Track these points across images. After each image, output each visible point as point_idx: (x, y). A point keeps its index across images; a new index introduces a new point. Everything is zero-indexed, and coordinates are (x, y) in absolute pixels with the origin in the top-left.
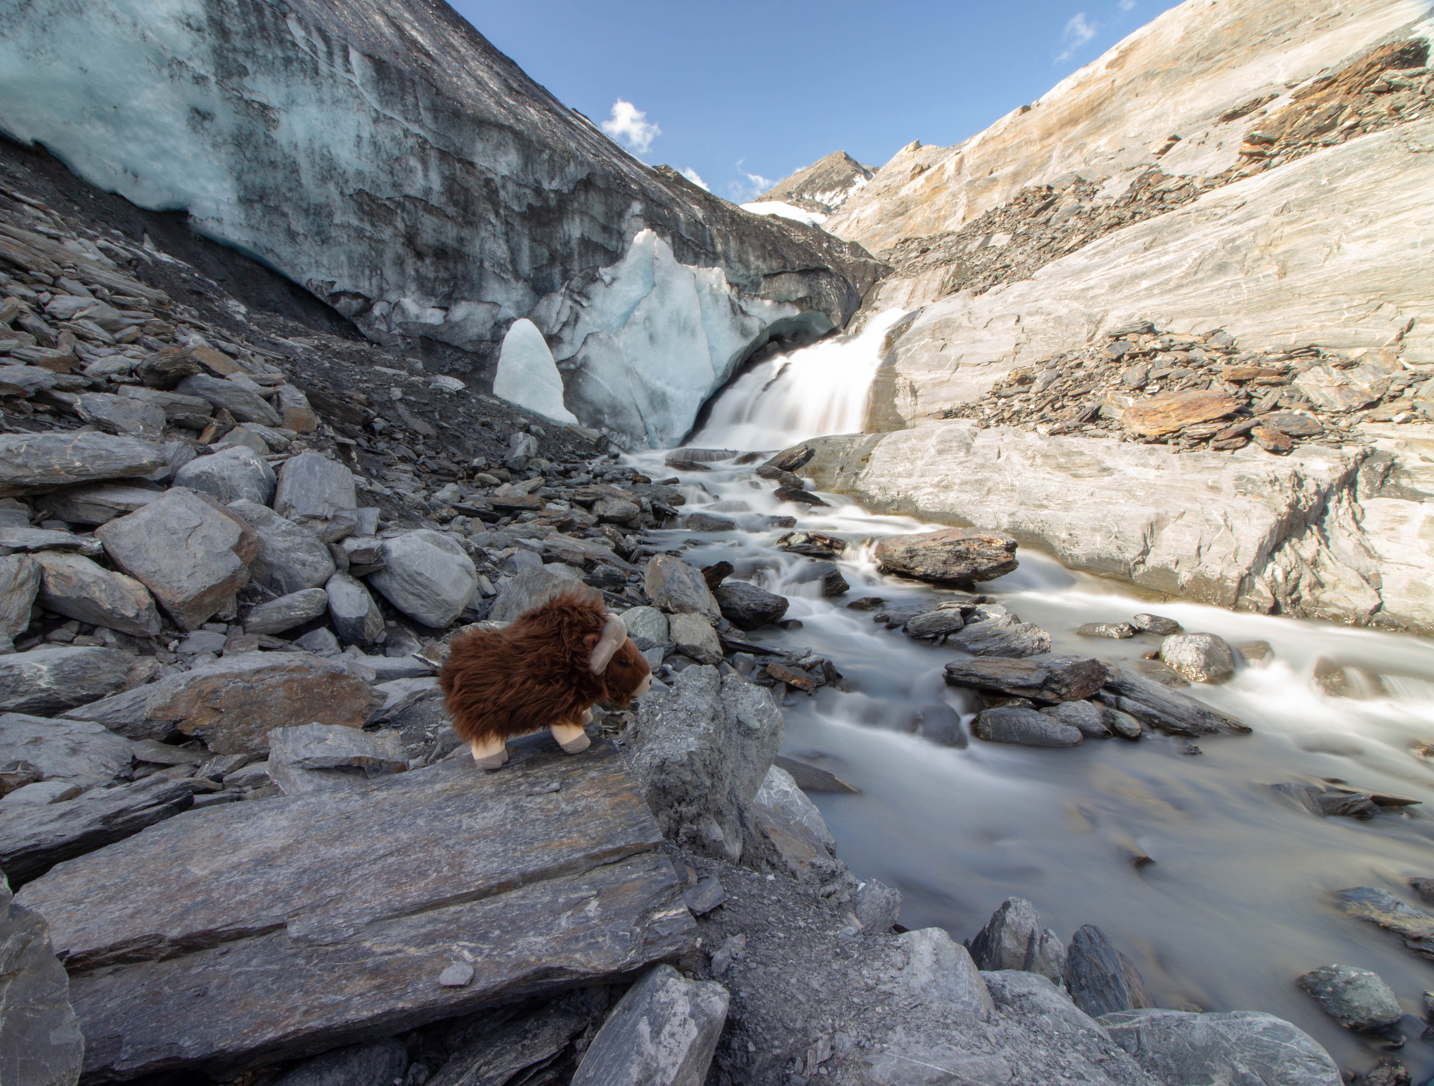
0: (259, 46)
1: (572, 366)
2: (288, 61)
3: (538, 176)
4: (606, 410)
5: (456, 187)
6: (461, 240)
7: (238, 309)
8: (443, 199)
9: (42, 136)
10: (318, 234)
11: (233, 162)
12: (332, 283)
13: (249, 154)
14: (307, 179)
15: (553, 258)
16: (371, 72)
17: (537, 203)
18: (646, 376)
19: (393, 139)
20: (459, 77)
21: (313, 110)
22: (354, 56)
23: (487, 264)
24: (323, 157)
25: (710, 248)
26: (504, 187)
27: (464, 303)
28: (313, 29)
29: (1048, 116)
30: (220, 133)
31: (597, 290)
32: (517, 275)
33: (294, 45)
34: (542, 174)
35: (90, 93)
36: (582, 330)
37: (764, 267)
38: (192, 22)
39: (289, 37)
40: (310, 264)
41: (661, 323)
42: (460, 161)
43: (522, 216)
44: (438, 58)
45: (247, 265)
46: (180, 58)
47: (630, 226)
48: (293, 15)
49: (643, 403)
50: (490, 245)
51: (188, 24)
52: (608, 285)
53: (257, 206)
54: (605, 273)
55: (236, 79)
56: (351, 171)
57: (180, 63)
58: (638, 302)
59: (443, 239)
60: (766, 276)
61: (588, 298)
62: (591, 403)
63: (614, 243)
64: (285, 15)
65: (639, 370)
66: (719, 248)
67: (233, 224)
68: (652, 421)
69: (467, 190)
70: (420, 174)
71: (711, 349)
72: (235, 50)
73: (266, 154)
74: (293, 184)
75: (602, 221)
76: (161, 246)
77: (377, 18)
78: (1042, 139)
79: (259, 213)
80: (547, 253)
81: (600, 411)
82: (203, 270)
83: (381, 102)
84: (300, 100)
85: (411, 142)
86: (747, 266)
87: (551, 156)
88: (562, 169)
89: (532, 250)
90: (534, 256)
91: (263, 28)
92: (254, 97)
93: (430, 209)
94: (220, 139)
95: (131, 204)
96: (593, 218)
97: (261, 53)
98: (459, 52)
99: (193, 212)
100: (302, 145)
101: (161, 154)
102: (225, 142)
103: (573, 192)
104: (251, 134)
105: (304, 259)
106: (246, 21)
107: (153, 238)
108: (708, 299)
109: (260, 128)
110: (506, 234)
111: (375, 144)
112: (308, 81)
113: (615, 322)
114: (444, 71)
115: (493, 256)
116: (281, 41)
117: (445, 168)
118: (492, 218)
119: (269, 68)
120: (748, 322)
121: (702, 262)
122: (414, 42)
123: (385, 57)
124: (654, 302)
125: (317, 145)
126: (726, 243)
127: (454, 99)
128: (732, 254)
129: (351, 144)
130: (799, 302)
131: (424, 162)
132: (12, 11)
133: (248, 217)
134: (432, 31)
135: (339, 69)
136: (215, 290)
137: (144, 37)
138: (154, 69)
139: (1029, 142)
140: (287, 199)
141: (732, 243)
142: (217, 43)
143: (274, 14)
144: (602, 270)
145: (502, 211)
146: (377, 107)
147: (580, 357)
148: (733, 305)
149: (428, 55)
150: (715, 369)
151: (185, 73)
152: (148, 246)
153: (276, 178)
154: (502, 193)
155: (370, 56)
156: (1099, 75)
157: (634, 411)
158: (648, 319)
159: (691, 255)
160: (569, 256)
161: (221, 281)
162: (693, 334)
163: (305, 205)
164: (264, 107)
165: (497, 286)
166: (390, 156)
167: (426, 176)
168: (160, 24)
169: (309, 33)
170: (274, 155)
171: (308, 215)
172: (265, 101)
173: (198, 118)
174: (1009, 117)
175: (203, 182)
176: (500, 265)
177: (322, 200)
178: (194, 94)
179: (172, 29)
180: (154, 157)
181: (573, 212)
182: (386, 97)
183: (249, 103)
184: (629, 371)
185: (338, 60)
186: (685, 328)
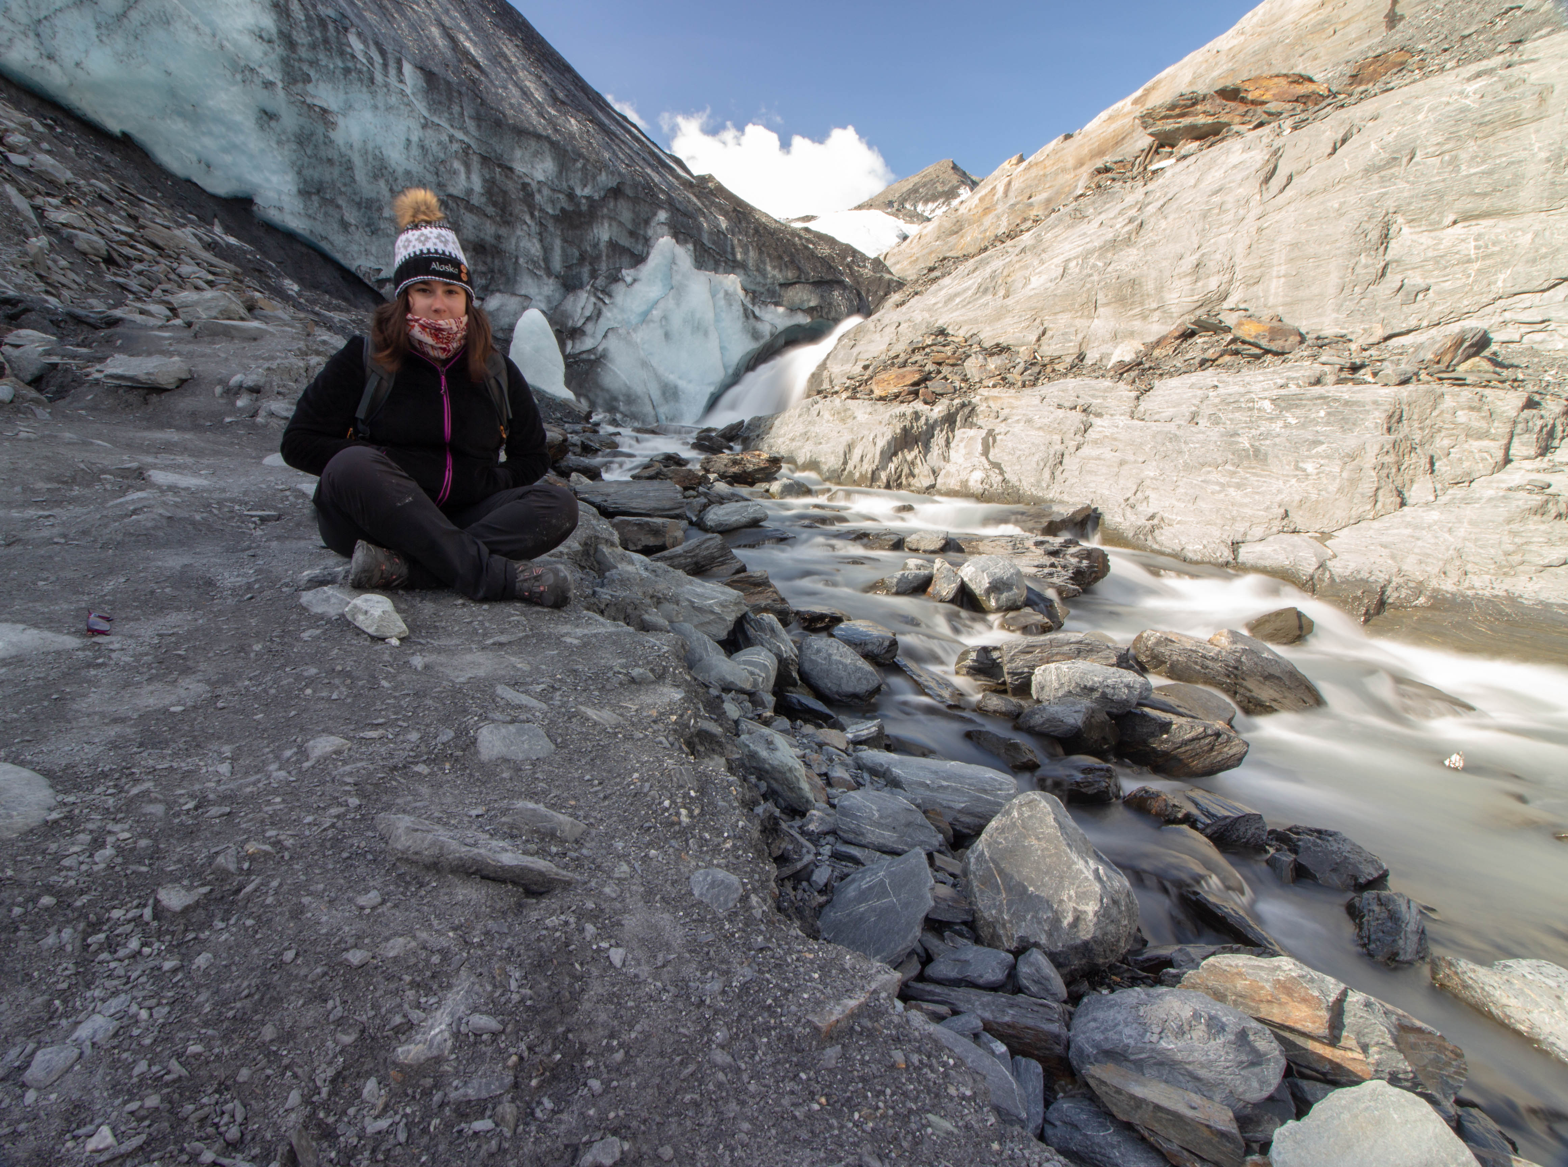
0: (322, 57)
1: (593, 357)
2: (347, 71)
3: (571, 183)
4: (621, 398)
5: (496, 189)
6: (498, 237)
7: (292, 287)
8: (483, 200)
9: (130, 128)
10: (368, 225)
11: (294, 158)
12: (379, 270)
13: (309, 152)
14: (361, 176)
15: (582, 258)
16: (421, 83)
17: (570, 208)
18: (661, 370)
19: (440, 143)
20: (505, 88)
21: (368, 115)
22: (407, 68)
23: (521, 261)
24: (375, 157)
25: (730, 257)
26: (539, 191)
27: (498, 295)
28: (371, 43)
29: (1081, 146)
30: (284, 132)
31: (619, 289)
32: (549, 272)
33: (353, 57)
34: (575, 181)
35: (172, 93)
36: (603, 324)
37: (780, 277)
38: (264, 34)
39: (349, 50)
40: (360, 252)
41: (676, 322)
42: (500, 166)
43: (556, 218)
44: (487, 70)
45: (304, 250)
46: (252, 65)
47: (655, 232)
48: (353, 30)
49: (656, 394)
50: (525, 243)
51: (260, 36)
52: (629, 286)
53: (315, 198)
54: (628, 274)
55: (300, 85)
56: (400, 170)
57: (252, 70)
58: (657, 302)
59: (482, 235)
60: (781, 285)
61: (610, 296)
62: (608, 391)
63: (640, 247)
64: (346, 29)
65: (655, 365)
66: (739, 257)
67: (292, 213)
68: (663, 410)
69: (505, 193)
70: (463, 176)
71: (722, 349)
72: (300, 60)
73: (324, 153)
74: (348, 180)
75: (630, 226)
76: (228, 230)
77: (433, 29)
78: (1075, 168)
79: (316, 204)
80: (577, 254)
81: (615, 399)
82: (264, 253)
83: (430, 110)
84: (356, 106)
85: (455, 146)
86: (764, 275)
87: (584, 166)
88: (594, 177)
89: (564, 250)
90: (565, 256)
91: (326, 41)
92: (316, 102)
93: (471, 208)
94: (284, 138)
95: (203, 191)
96: (621, 224)
97: (323, 63)
98: (509, 61)
99: (258, 200)
100: (357, 145)
101: (230, 148)
102: (288, 140)
103: (603, 199)
104: (312, 134)
105: (355, 247)
106: (311, 35)
107: (222, 223)
108: (722, 303)
109: (320, 129)
110: (540, 234)
111: (423, 147)
112: (364, 89)
113: (634, 319)
114: (491, 82)
115: (527, 254)
116: (342, 53)
117: (486, 172)
118: (528, 219)
119: (330, 76)
120: (759, 326)
121: (721, 269)
122: (466, 53)
123: (435, 69)
124: (671, 303)
125: (370, 146)
126: (746, 252)
127: (497, 110)
128: (751, 263)
129: (400, 146)
130: (810, 311)
131: (468, 166)
132: (110, 21)
133: (306, 208)
134: (486, 41)
135: (393, 80)
136: (273, 270)
137: (222, 47)
138: (228, 74)
139: (1064, 170)
140: (341, 193)
141: (752, 254)
142: (284, 54)
143: (337, 28)
144: (624, 272)
145: (537, 213)
146: (426, 114)
147: (600, 348)
148: (745, 309)
149: (478, 66)
150: (725, 367)
151: (255, 79)
152: (218, 229)
153: (331, 174)
154: (538, 197)
155: (421, 69)
156: (1126, 110)
157: (647, 401)
158: (665, 318)
159: (712, 262)
160: (598, 257)
161: (279, 263)
162: (706, 334)
163: (357, 199)
164: (324, 111)
165: (530, 281)
166: (436, 159)
167: (468, 178)
168: (235, 35)
169: (367, 46)
170: (332, 154)
171: (360, 208)
172: (325, 105)
173: (265, 117)
174: (1053, 144)
175: (267, 174)
176: (534, 263)
177: (373, 195)
178: (263, 97)
179: (246, 40)
180: (225, 150)
181: (603, 217)
182: (434, 106)
183: (311, 107)
184: (645, 364)
185: (392, 72)
186: (698, 328)
